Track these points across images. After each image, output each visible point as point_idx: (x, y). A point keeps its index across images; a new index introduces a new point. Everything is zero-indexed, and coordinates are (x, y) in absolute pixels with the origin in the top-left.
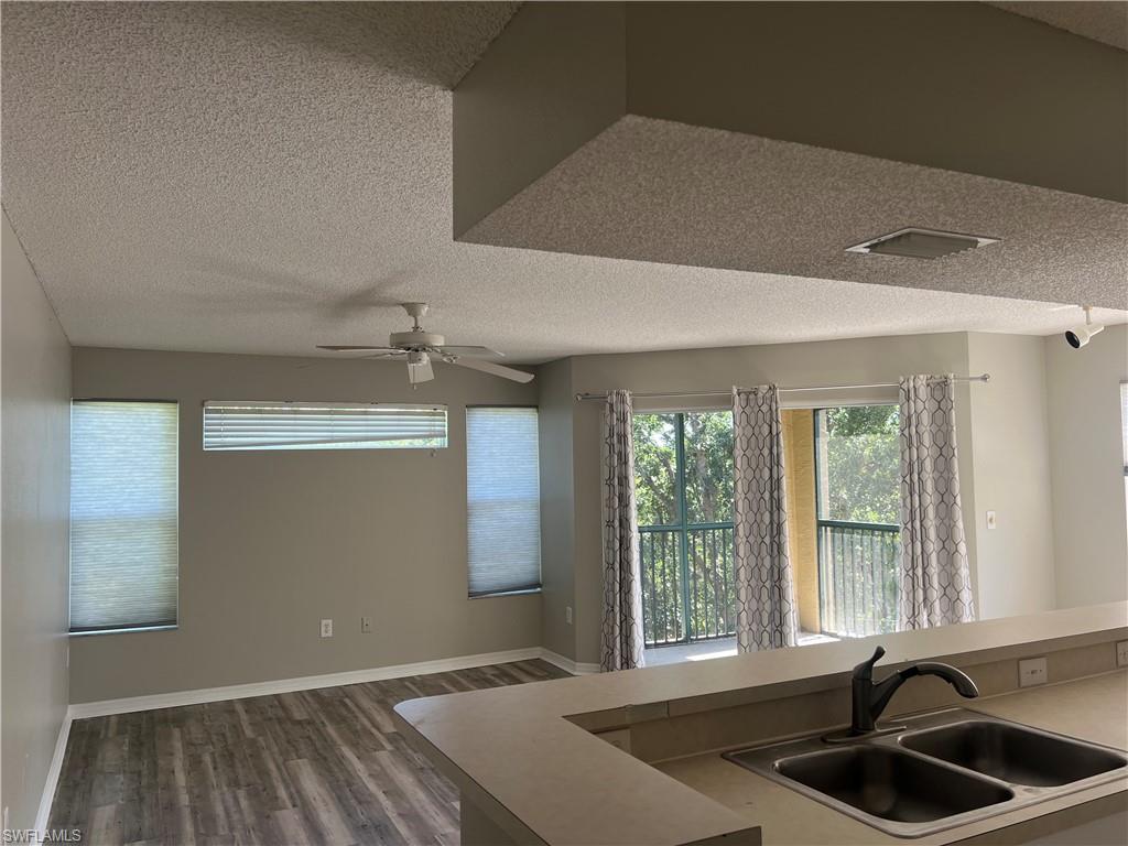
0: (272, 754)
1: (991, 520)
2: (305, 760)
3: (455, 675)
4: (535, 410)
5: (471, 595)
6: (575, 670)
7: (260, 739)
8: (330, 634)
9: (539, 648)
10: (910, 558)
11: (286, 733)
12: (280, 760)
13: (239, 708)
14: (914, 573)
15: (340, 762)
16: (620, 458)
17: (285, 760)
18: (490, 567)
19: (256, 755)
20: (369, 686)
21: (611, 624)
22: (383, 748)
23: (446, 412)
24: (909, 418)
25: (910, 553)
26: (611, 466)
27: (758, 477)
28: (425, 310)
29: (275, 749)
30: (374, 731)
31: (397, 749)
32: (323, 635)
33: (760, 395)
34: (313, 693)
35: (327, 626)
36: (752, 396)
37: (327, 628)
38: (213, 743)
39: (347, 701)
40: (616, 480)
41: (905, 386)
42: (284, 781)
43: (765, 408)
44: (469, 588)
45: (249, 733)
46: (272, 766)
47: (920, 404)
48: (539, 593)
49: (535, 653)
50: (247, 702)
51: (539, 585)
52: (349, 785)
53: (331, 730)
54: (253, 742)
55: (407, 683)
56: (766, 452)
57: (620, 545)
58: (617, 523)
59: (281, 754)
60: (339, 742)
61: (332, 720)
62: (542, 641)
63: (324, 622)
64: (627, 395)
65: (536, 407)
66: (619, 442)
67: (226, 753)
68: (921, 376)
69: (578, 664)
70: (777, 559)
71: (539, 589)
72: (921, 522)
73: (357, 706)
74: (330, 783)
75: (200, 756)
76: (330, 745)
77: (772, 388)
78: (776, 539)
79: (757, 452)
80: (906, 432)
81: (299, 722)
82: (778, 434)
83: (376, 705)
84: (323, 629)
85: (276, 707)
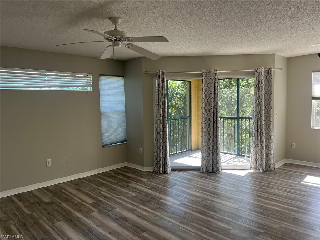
0: (44, 221)
1: (277, 114)
2: (62, 222)
3: (99, 175)
4: (123, 78)
5: (103, 146)
6: (144, 169)
7: (34, 214)
8: (50, 165)
9: (126, 162)
10: (257, 126)
11: (45, 209)
12: (51, 224)
13: (15, 199)
14: (258, 131)
15: (79, 220)
16: (162, 95)
17: (53, 224)
18: (109, 135)
19: (36, 223)
20: (68, 183)
21: (159, 153)
22: (94, 211)
23: (91, 77)
24: (259, 81)
25: (257, 124)
26: (159, 98)
27: (209, 101)
28: (120, 21)
29: (45, 218)
30: (84, 203)
31: (99, 210)
32: (48, 165)
33: (211, 73)
34: (46, 188)
35: (49, 162)
36: (208, 74)
37: (49, 163)
38: (11, 219)
39: (62, 190)
40: (161, 103)
41: (258, 71)
42: (59, 235)
43: (213, 78)
44: (102, 143)
45: (27, 211)
46: (48, 227)
47: (262, 76)
48: (126, 143)
49: (125, 164)
50: (18, 196)
51: (125, 141)
52: (91, 232)
53: (64, 205)
54: (31, 217)
55: (83, 180)
56: (213, 93)
57: (162, 126)
58: (161, 118)
59: (49, 221)
60: (72, 211)
61: (62, 200)
62: (127, 160)
63: (47, 160)
64: (165, 72)
65: (123, 76)
66: (162, 89)
67: (21, 224)
68: (263, 68)
69: (145, 167)
70: (215, 129)
71: (125, 142)
72: (261, 115)
73: (69, 192)
74: (81, 233)
75: (9, 227)
76: (69, 213)
77: (216, 71)
78: (215, 122)
79: (209, 93)
80: (258, 86)
81: (48, 203)
82: (217, 87)
83: (76, 191)
84: (47, 163)
85: (33, 197)
